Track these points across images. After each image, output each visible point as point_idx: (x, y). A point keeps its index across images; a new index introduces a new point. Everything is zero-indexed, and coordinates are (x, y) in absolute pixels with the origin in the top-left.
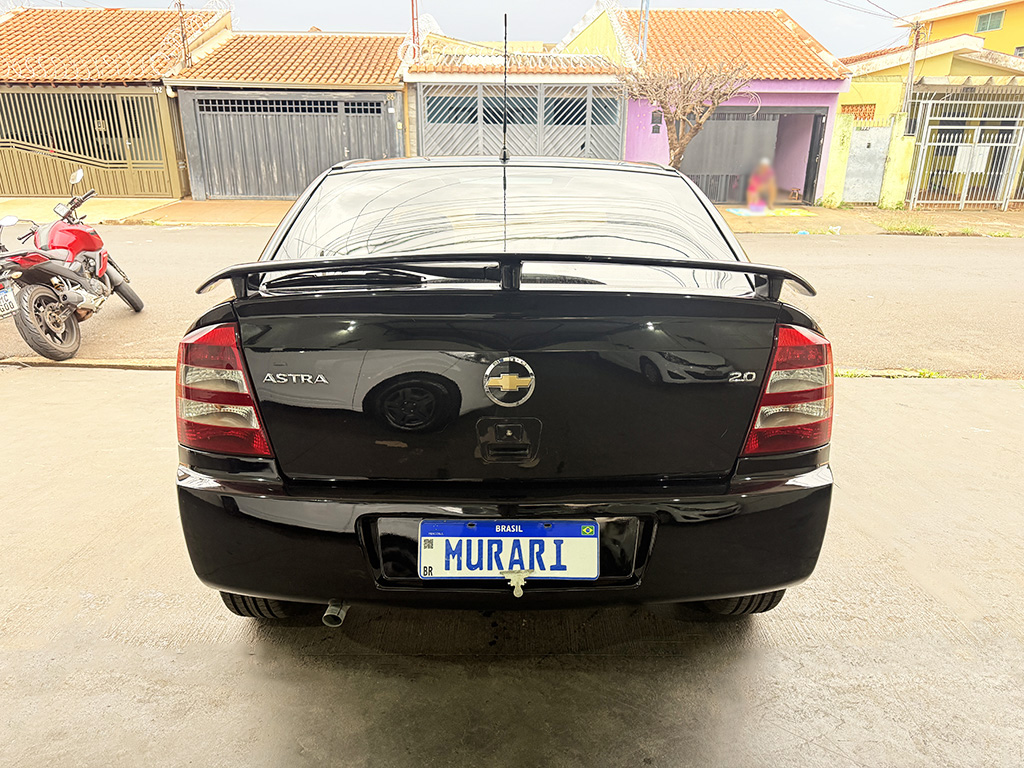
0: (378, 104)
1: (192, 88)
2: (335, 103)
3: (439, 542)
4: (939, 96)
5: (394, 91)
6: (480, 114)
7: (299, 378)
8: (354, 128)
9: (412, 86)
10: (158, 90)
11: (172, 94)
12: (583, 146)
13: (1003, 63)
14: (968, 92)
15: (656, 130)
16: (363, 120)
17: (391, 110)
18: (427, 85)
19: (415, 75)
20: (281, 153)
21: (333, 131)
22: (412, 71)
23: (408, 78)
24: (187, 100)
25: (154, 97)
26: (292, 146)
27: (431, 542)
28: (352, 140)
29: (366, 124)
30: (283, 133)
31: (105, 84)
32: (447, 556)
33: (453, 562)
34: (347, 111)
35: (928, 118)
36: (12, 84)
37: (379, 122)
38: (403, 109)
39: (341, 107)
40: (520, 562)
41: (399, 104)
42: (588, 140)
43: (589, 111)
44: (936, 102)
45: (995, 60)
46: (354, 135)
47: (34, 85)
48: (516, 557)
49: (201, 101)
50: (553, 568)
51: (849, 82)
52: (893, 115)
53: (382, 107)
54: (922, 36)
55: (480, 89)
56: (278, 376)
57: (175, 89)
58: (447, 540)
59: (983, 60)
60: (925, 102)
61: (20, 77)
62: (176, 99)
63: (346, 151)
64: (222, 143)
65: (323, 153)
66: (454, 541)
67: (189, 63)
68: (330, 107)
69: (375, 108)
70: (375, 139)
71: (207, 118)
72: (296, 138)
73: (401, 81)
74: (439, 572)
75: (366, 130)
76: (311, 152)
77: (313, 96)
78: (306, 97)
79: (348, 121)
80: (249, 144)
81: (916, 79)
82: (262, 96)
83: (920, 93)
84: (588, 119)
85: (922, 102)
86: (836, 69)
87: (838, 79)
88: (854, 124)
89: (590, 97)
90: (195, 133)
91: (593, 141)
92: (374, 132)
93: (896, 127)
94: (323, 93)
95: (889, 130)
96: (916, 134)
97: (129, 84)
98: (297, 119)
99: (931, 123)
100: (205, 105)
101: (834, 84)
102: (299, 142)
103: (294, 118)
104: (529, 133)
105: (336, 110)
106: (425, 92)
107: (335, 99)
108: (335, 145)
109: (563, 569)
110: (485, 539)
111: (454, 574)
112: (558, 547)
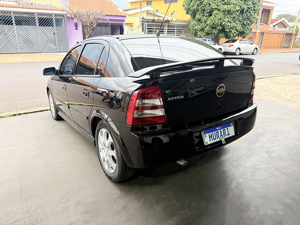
3: (207, 135)
4: (148, 22)
6: (14, 22)
7: (177, 98)
12: (54, 34)
13: (157, 14)
14: (153, 21)
15: (76, 29)
27: (206, 135)
32: (210, 138)
33: (211, 139)
35: (147, 28)
40: (222, 136)
42: (56, 32)
43: (54, 22)
44: (148, 23)
45: (155, 13)
48: (221, 135)
50: (228, 135)
51: (127, 16)
52: (138, 26)
54: (142, 6)
55: (12, 13)
56: (172, 98)
58: (209, 134)
59: (153, 13)
60: (145, 23)
66: (210, 134)
74: (209, 143)
81: (142, 17)
83: (144, 21)
84: (54, 24)
85: (144, 23)
86: (124, 13)
87: (125, 16)
88: (130, 28)
89: (54, 17)
91: (57, 32)
93: (139, 30)
95: (138, 31)
96: (144, 31)
99: (147, 29)
101: (124, 17)
104: (34, 29)
109: (229, 134)
110: (215, 132)
111: (212, 142)
112: (228, 130)
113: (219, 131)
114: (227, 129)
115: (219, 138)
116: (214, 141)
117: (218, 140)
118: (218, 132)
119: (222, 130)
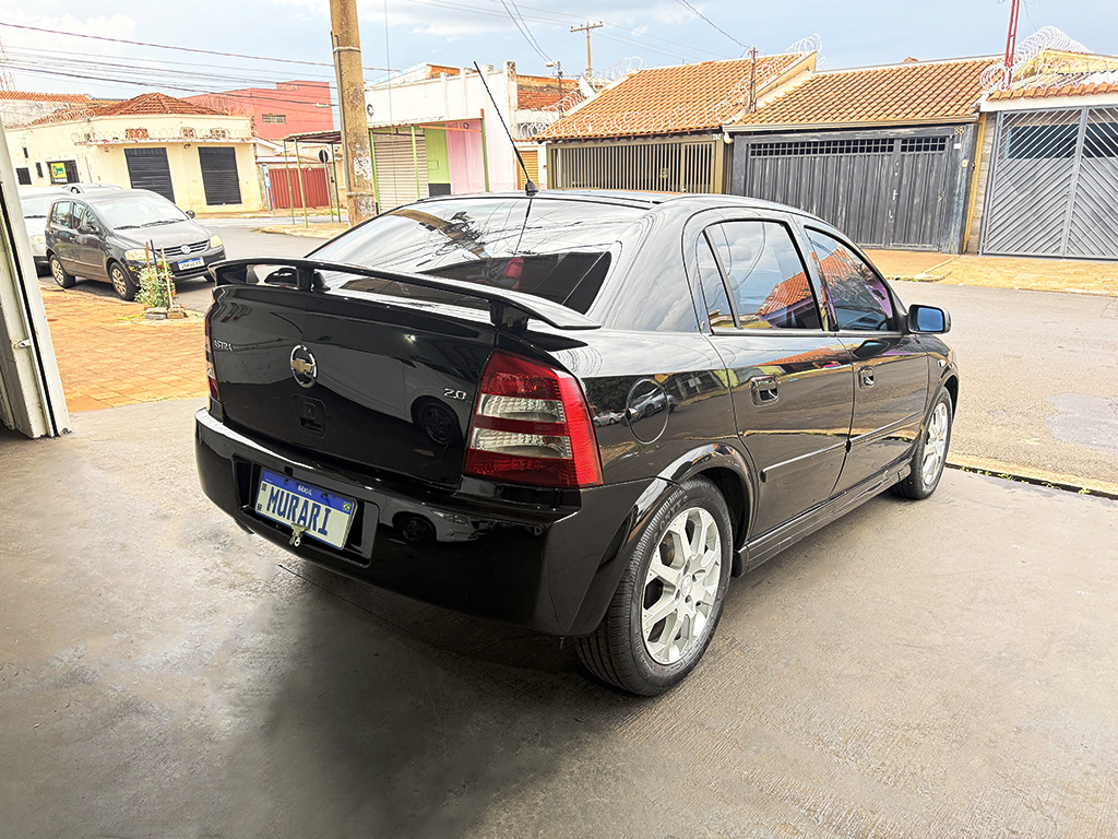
0: (943, 140)
1: (749, 133)
2: (892, 141)
3: (269, 488)
5: (964, 124)
6: (1080, 146)
8: (908, 168)
9: (992, 115)
10: (717, 137)
11: (728, 140)
16: (921, 158)
17: (957, 146)
18: (1010, 113)
19: (997, 103)
20: (823, 196)
21: (884, 172)
22: (991, 98)
23: (986, 107)
24: (741, 146)
25: (713, 144)
26: (837, 188)
27: (266, 486)
28: (904, 182)
29: (923, 164)
30: (828, 175)
31: (673, 135)
32: (270, 501)
33: (272, 505)
34: (904, 149)
36: (603, 139)
37: (940, 160)
38: (974, 144)
39: (898, 145)
40: (304, 519)
41: (968, 139)
46: (908, 175)
47: (619, 138)
48: (304, 514)
49: (753, 146)
50: (320, 531)
53: (947, 143)
55: (1085, 114)
57: (732, 135)
58: (273, 488)
61: (609, 132)
62: (732, 144)
63: (895, 194)
64: (766, 187)
65: (868, 197)
66: (276, 489)
67: (753, 109)
68: (886, 145)
69: (938, 144)
70: (932, 180)
71: (757, 162)
72: (842, 181)
73: (977, 111)
74: (265, 512)
75: (923, 169)
76: (856, 195)
77: (868, 135)
78: (859, 136)
79: (903, 160)
80: (793, 188)
82: (813, 137)
90: (743, 177)
92: (931, 171)
94: (879, 131)
97: (693, 133)
98: (846, 161)
100: (757, 150)
102: (844, 185)
103: (843, 160)
105: (891, 149)
106: (1005, 122)
107: (892, 136)
108: (883, 187)
109: (325, 533)
110: (291, 494)
111: (269, 514)
112: (327, 515)
113: (302, 499)
114: (328, 511)
115: (294, 520)
116: (275, 517)
117: (289, 522)
118: (298, 499)
119: (311, 502)
